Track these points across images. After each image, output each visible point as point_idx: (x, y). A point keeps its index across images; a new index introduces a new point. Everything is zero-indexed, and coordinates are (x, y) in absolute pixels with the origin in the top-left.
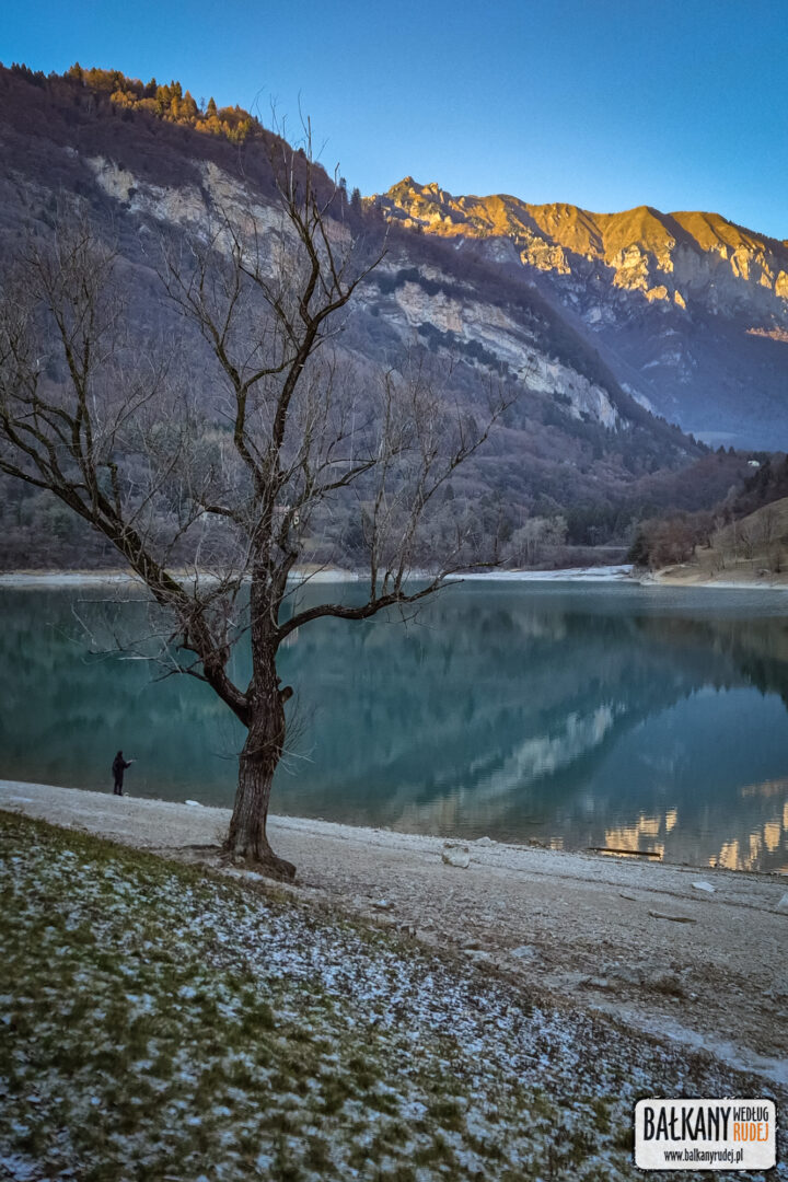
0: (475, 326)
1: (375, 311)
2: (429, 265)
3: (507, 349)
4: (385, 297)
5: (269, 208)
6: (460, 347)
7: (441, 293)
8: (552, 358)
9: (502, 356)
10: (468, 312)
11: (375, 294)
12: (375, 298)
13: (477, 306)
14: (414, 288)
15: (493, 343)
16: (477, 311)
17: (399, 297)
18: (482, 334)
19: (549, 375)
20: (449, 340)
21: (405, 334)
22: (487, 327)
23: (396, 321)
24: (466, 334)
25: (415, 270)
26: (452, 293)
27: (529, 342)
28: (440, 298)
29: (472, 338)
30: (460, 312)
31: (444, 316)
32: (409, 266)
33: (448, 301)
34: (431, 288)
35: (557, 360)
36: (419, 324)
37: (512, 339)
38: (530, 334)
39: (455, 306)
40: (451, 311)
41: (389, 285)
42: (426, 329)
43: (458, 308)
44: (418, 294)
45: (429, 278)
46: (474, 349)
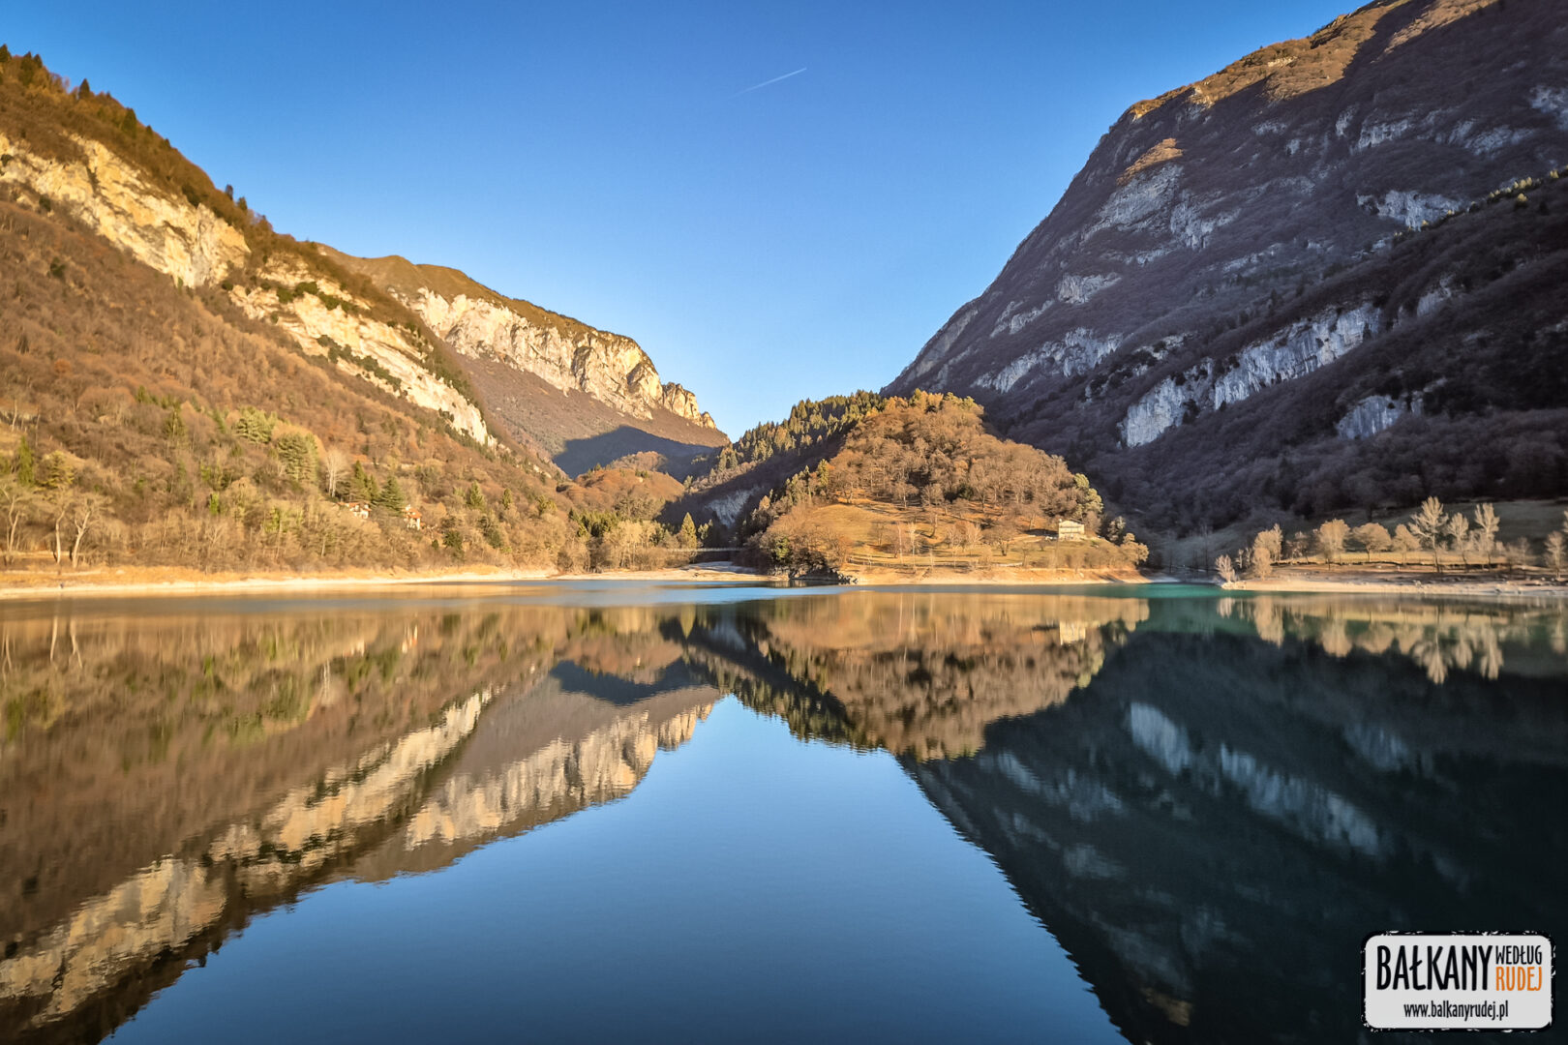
0: (369, 342)
1: (274, 317)
2: (328, 280)
3: (397, 365)
4: (283, 306)
5: (164, 201)
6: (357, 361)
7: (339, 308)
8: (438, 378)
9: (394, 373)
10: (363, 329)
11: (273, 302)
12: (272, 306)
13: (371, 323)
14: (314, 300)
15: (386, 359)
17: (298, 306)
18: (377, 350)
19: (435, 393)
20: (346, 354)
21: (305, 344)
22: (380, 344)
23: (296, 330)
24: (361, 350)
25: (314, 283)
26: (350, 309)
27: (418, 362)
28: (338, 311)
29: (368, 353)
30: (357, 329)
31: (341, 328)
32: (309, 280)
33: (346, 317)
34: (330, 303)
35: (442, 380)
36: (318, 336)
37: (404, 357)
38: (417, 355)
39: (352, 321)
40: (348, 326)
41: (286, 295)
42: (324, 341)
43: (356, 324)
44: (318, 306)
45: (327, 293)
46: (369, 364)
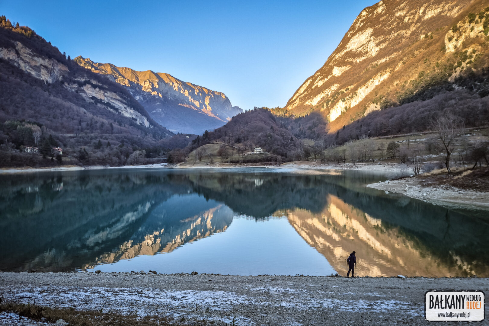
0: (108, 98)
1: (77, 92)
2: (94, 80)
3: (118, 104)
4: (80, 88)
5: (40, 58)
6: (104, 104)
7: (98, 88)
9: (117, 106)
10: (106, 94)
11: (77, 87)
12: (76, 88)
13: (109, 92)
14: (90, 86)
15: (114, 103)
16: (109, 94)
17: (84, 88)
18: (110, 100)
19: (130, 112)
20: (100, 101)
21: (87, 99)
22: (112, 98)
23: (84, 95)
24: (106, 100)
25: (89, 81)
26: (101, 88)
27: (125, 103)
28: (97, 89)
29: (108, 101)
30: (104, 94)
31: (99, 95)
32: (88, 80)
33: (100, 90)
34: (94, 86)
35: (132, 109)
36: (91, 96)
37: (119, 102)
38: (124, 101)
39: (102, 92)
40: (101, 93)
41: (81, 84)
42: (93, 98)
43: (103, 92)
44: (91, 88)
45: (94, 83)
46: (108, 104)
